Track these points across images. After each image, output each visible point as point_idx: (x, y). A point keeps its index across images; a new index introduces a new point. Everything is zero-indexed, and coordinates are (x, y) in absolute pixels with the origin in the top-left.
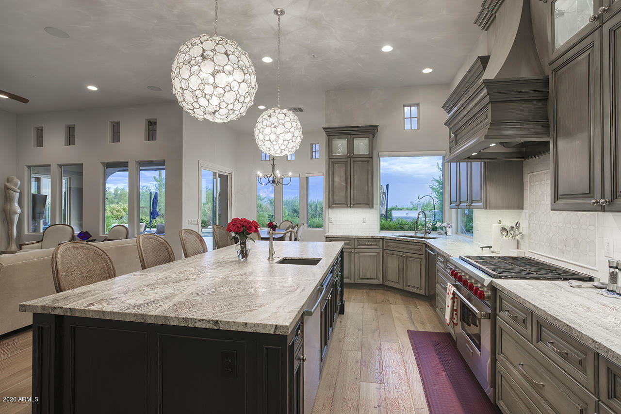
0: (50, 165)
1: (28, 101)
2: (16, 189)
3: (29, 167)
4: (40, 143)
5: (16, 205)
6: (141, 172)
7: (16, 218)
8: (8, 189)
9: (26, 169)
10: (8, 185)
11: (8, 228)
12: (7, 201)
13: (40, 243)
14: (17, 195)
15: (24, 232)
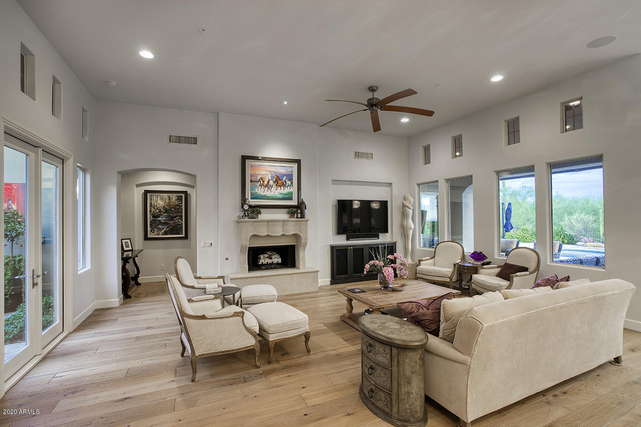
0: (437, 181)
1: (434, 112)
2: (410, 206)
3: (419, 185)
4: (427, 161)
5: (411, 222)
6: (553, 175)
7: (411, 232)
8: (405, 206)
9: (416, 186)
10: (405, 202)
11: (406, 243)
12: (404, 217)
13: (433, 259)
14: (411, 211)
15: (416, 247)
